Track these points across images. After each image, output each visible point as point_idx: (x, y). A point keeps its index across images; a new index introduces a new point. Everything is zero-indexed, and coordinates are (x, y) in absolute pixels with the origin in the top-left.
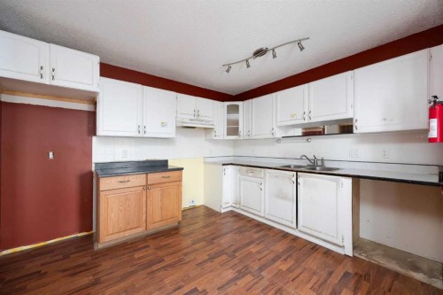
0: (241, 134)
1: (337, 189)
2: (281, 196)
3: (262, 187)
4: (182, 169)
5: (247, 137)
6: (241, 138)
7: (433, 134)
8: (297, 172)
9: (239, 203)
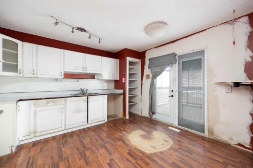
0: (21, 71)
1: (104, 100)
2: (78, 111)
3: (64, 110)
6: (21, 75)
7: (124, 81)
8: (88, 96)
9: (35, 132)
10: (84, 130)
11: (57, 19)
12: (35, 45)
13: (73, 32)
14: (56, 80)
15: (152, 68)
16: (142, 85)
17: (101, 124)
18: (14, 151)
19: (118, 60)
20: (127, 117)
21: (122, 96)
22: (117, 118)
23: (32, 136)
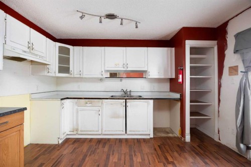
0: (72, 73)
1: (147, 106)
2: (115, 116)
3: (100, 113)
4: (25, 109)
5: (78, 76)
6: (72, 76)
7: (180, 80)
8: (126, 99)
9: (77, 130)
10: (120, 140)
11: (82, 11)
12: (81, 47)
13: (101, 22)
14: (101, 80)
15: (245, 51)
16: (220, 86)
17: (144, 139)
18: (60, 142)
19: (173, 49)
20: (188, 138)
21: (179, 104)
22: (171, 135)
23: (75, 133)
